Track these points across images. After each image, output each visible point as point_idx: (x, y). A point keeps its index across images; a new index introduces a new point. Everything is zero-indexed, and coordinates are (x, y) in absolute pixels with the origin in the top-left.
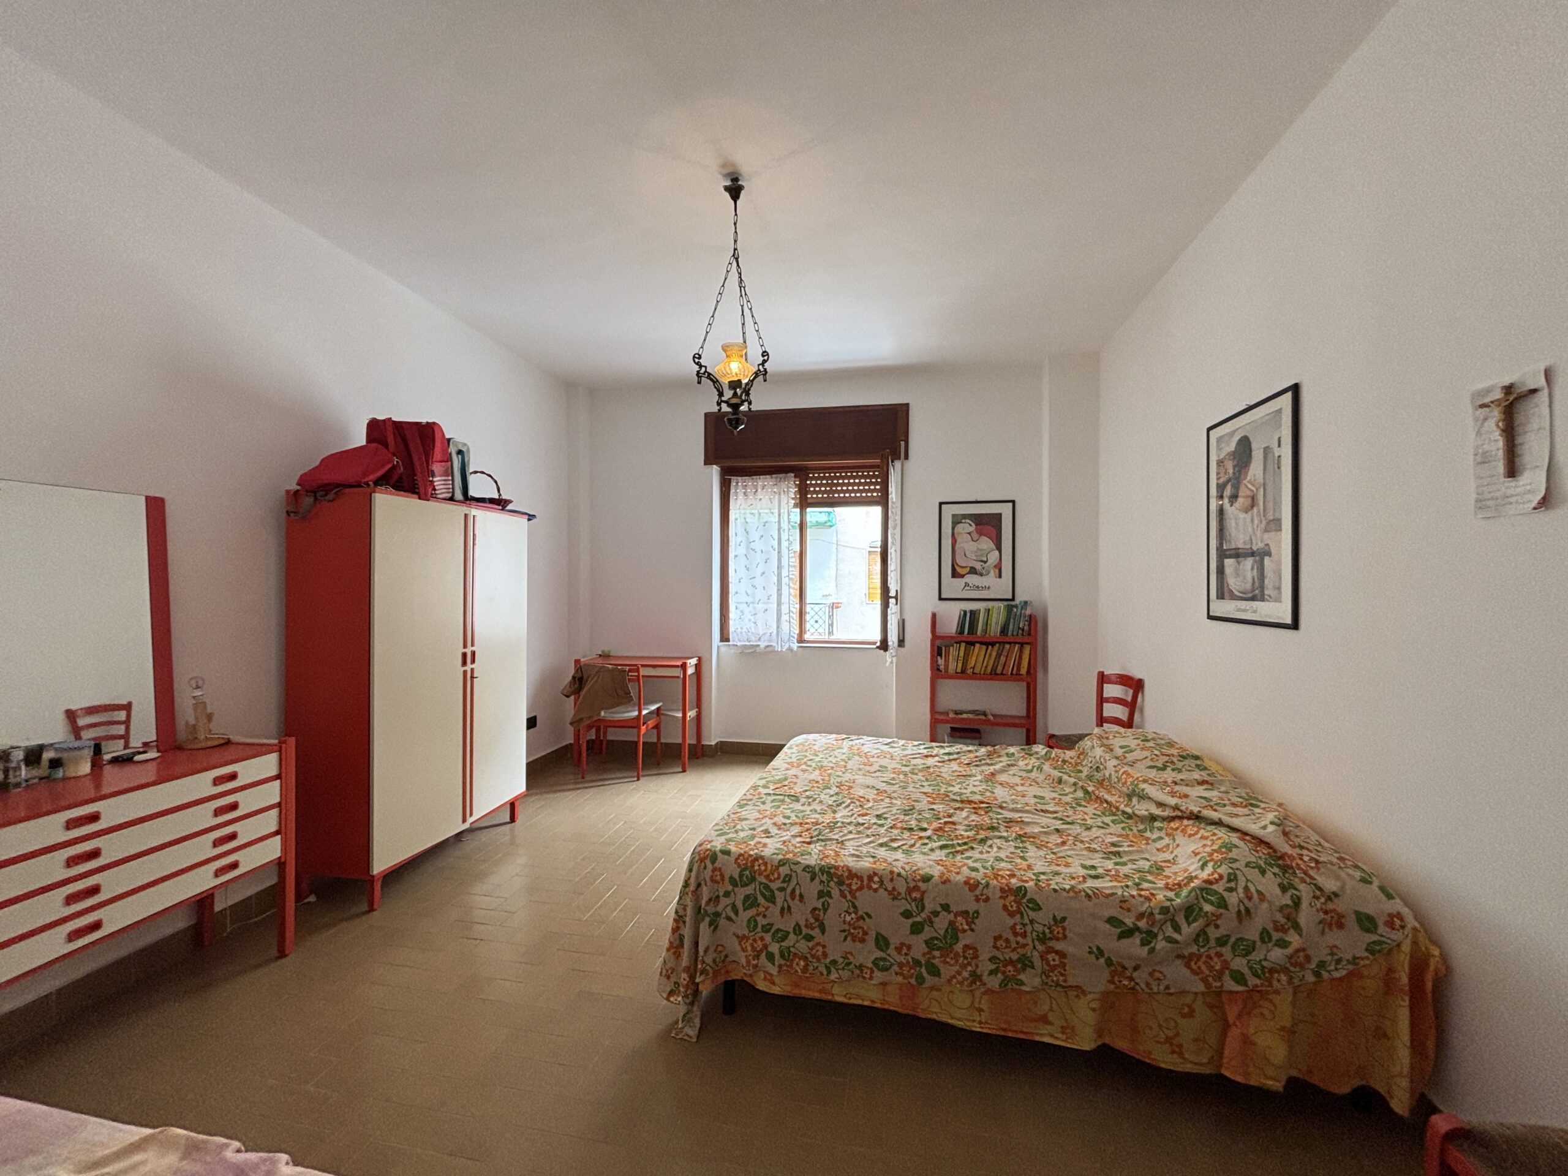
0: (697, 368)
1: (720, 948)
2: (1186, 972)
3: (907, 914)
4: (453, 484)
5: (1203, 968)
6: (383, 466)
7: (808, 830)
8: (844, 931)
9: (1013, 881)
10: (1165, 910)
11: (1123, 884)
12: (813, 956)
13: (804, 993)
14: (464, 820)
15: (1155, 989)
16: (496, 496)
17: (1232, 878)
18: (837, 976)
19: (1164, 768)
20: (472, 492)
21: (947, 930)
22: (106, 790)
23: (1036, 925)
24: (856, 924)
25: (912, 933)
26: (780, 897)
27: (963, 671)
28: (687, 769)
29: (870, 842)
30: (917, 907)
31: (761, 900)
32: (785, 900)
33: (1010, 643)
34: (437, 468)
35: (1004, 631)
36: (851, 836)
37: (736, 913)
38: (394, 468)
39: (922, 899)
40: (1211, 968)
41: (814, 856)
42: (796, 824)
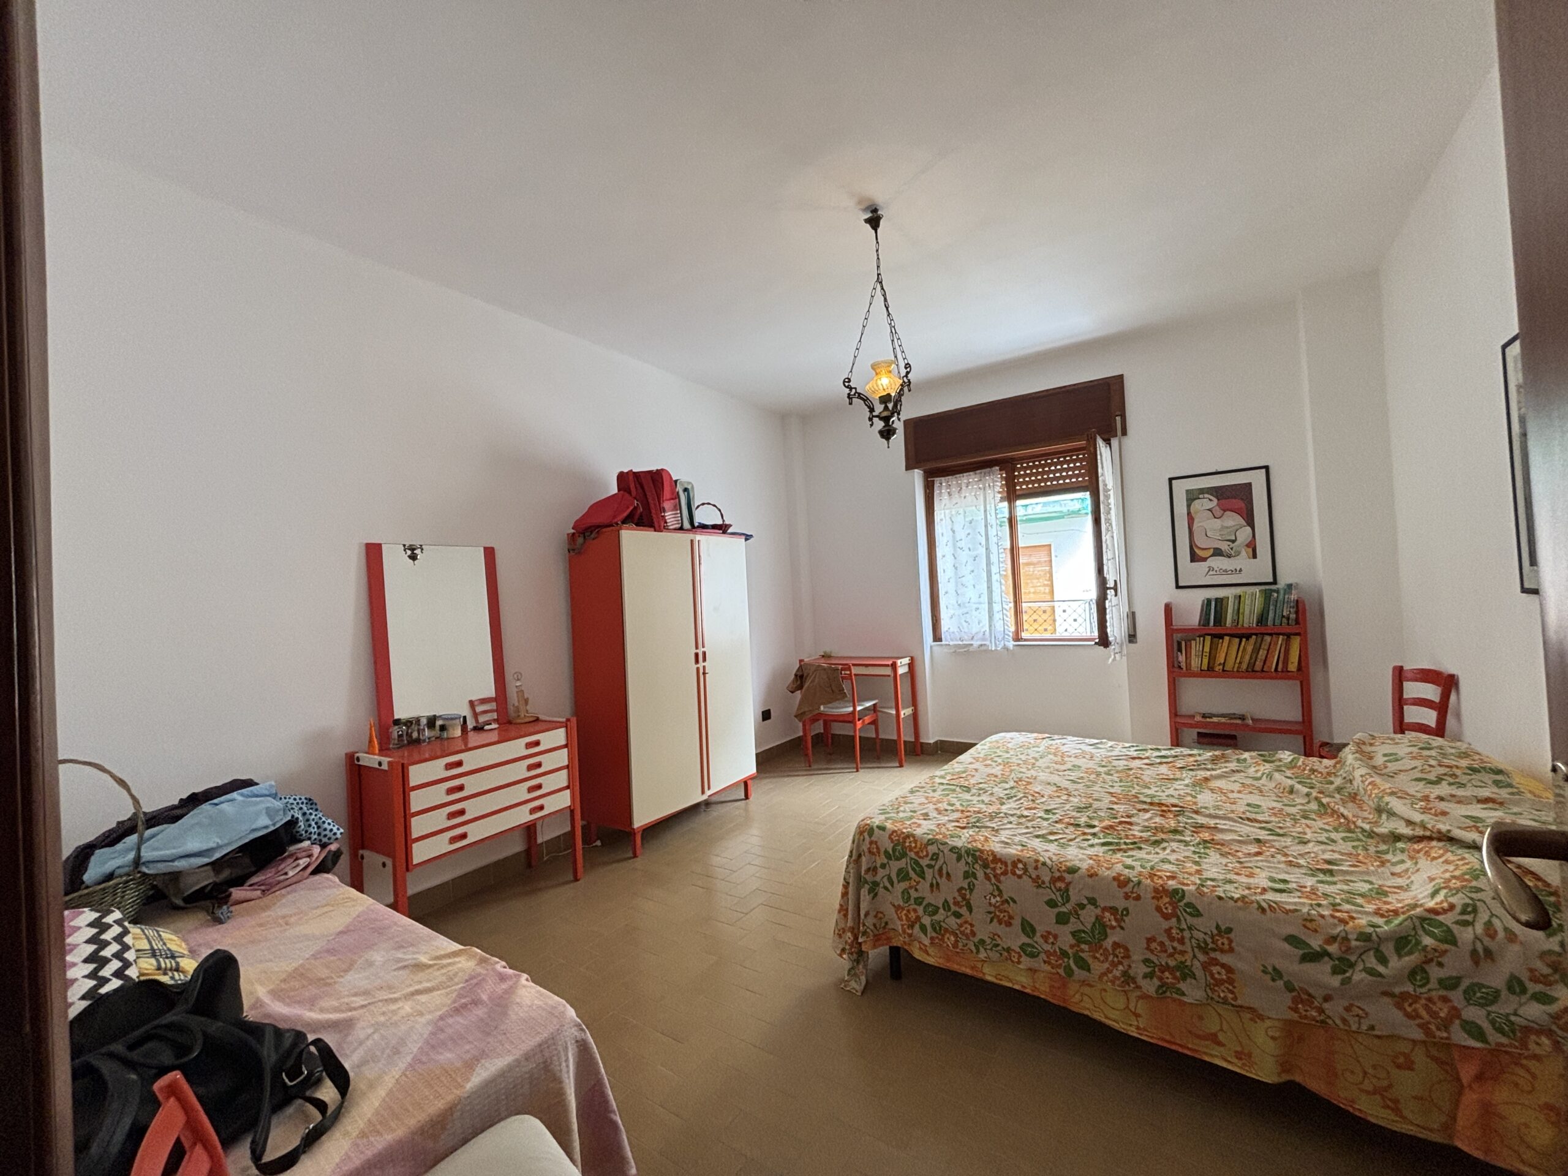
0: (847, 391)
1: (880, 915)
2: (1398, 1015)
3: (1052, 904)
4: (681, 516)
5: (1424, 1013)
6: (628, 508)
7: (967, 817)
8: (990, 913)
9: (1170, 882)
10: (1364, 937)
11: (1314, 902)
12: (962, 933)
13: (955, 967)
14: (703, 792)
15: (1354, 1027)
16: (720, 522)
17: (1470, 909)
18: (985, 955)
19: (1438, 781)
20: (698, 520)
21: (1094, 924)
22: (470, 745)
23: (1196, 932)
24: (1001, 907)
25: (1057, 922)
26: (929, 873)
27: (1210, 668)
28: (904, 764)
29: (1027, 833)
30: (1062, 897)
31: (912, 874)
32: (934, 877)
33: (1271, 635)
34: (667, 505)
35: (1262, 619)
36: (1009, 826)
37: (892, 884)
38: (635, 508)
39: (1067, 890)
40: (1434, 1015)
41: (964, 839)
42: (958, 811)
